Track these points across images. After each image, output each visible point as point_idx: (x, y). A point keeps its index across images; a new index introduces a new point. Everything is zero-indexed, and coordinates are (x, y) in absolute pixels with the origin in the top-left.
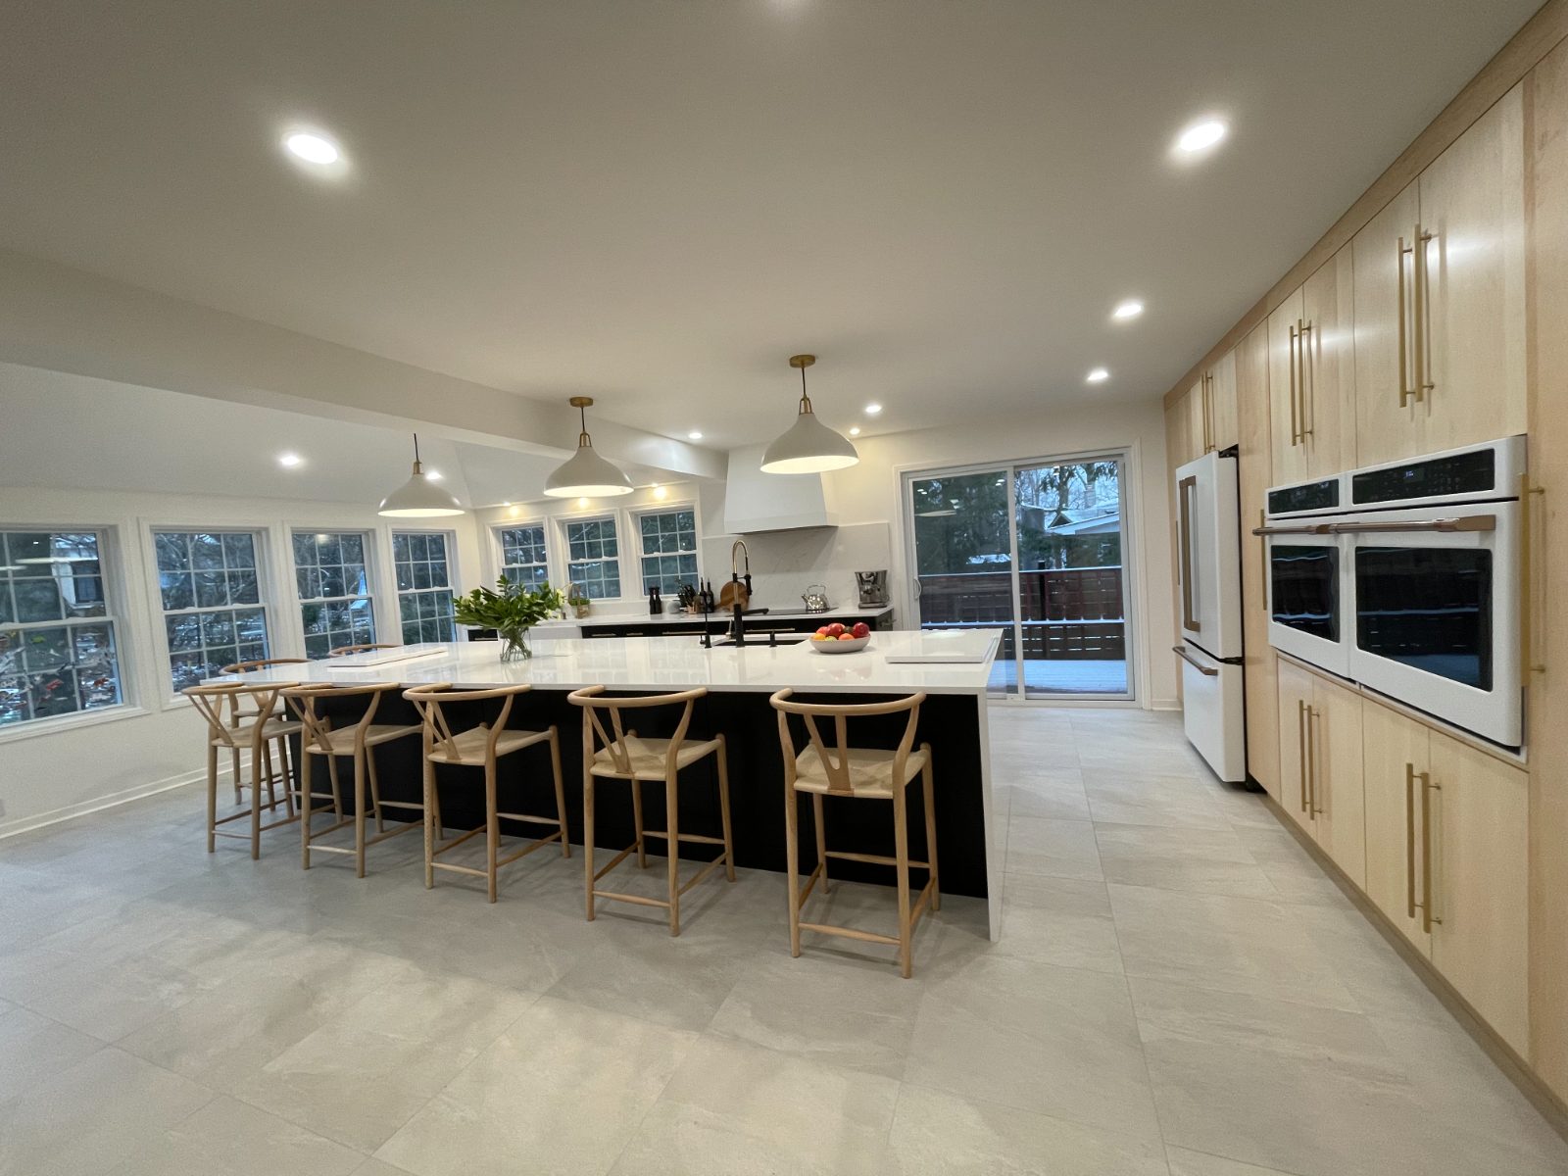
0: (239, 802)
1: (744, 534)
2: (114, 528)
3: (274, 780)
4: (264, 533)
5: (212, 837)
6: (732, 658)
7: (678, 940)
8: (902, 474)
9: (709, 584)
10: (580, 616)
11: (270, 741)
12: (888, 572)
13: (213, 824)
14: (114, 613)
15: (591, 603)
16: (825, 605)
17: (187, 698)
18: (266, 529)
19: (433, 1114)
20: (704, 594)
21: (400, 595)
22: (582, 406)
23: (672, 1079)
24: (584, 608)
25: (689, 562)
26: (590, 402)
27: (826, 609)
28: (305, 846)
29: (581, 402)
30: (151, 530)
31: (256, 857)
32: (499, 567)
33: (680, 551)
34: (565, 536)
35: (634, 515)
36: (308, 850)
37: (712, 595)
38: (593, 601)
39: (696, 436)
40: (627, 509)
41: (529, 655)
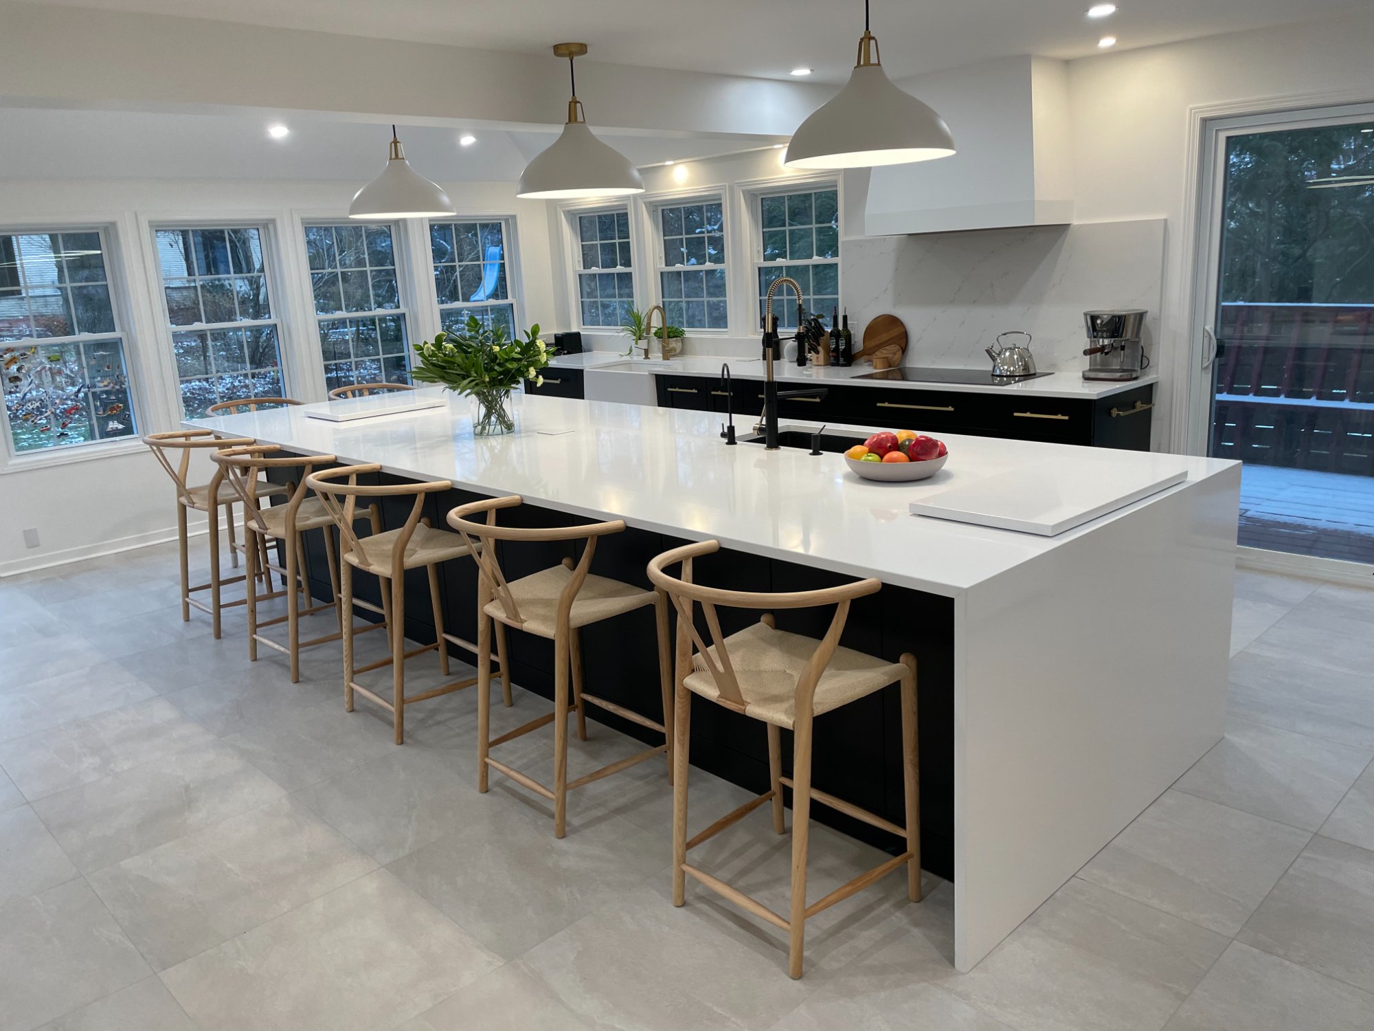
0: (236, 566)
1: (910, 235)
2: (113, 224)
3: (268, 545)
4: (271, 227)
5: (187, 605)
6: (760, 464)
7: (562, 844)
8: (1205, 122)
9: (845, 318)
10: (668, 354)
11: (261, 499)
12: (1148, 320)
13: (187, 591)
14: (123, 330)
15: (687, 335)
16: (1026, 367)
17: (148, 446)
18: (273, 221)
19: (222, 955)
20: (836, 334)
21: (441, 310)
22: (571, 56)
23: (445, 1000)
24: (674, 344)
25: (826, 276)
26: (582, 49)
27: (1028, 375)
28: (251, 635)
29: (570, 51)
30: (151, 226)
31: (218, 635)
32: (575, 271)
33: (815, 257)
34: (657, 227)
35: (751, 195)
36: (255, 640)
37: (848, 337)
38: (690, 333)
39: (802, 72)
40: (740, 185)
41: (509, 427)
